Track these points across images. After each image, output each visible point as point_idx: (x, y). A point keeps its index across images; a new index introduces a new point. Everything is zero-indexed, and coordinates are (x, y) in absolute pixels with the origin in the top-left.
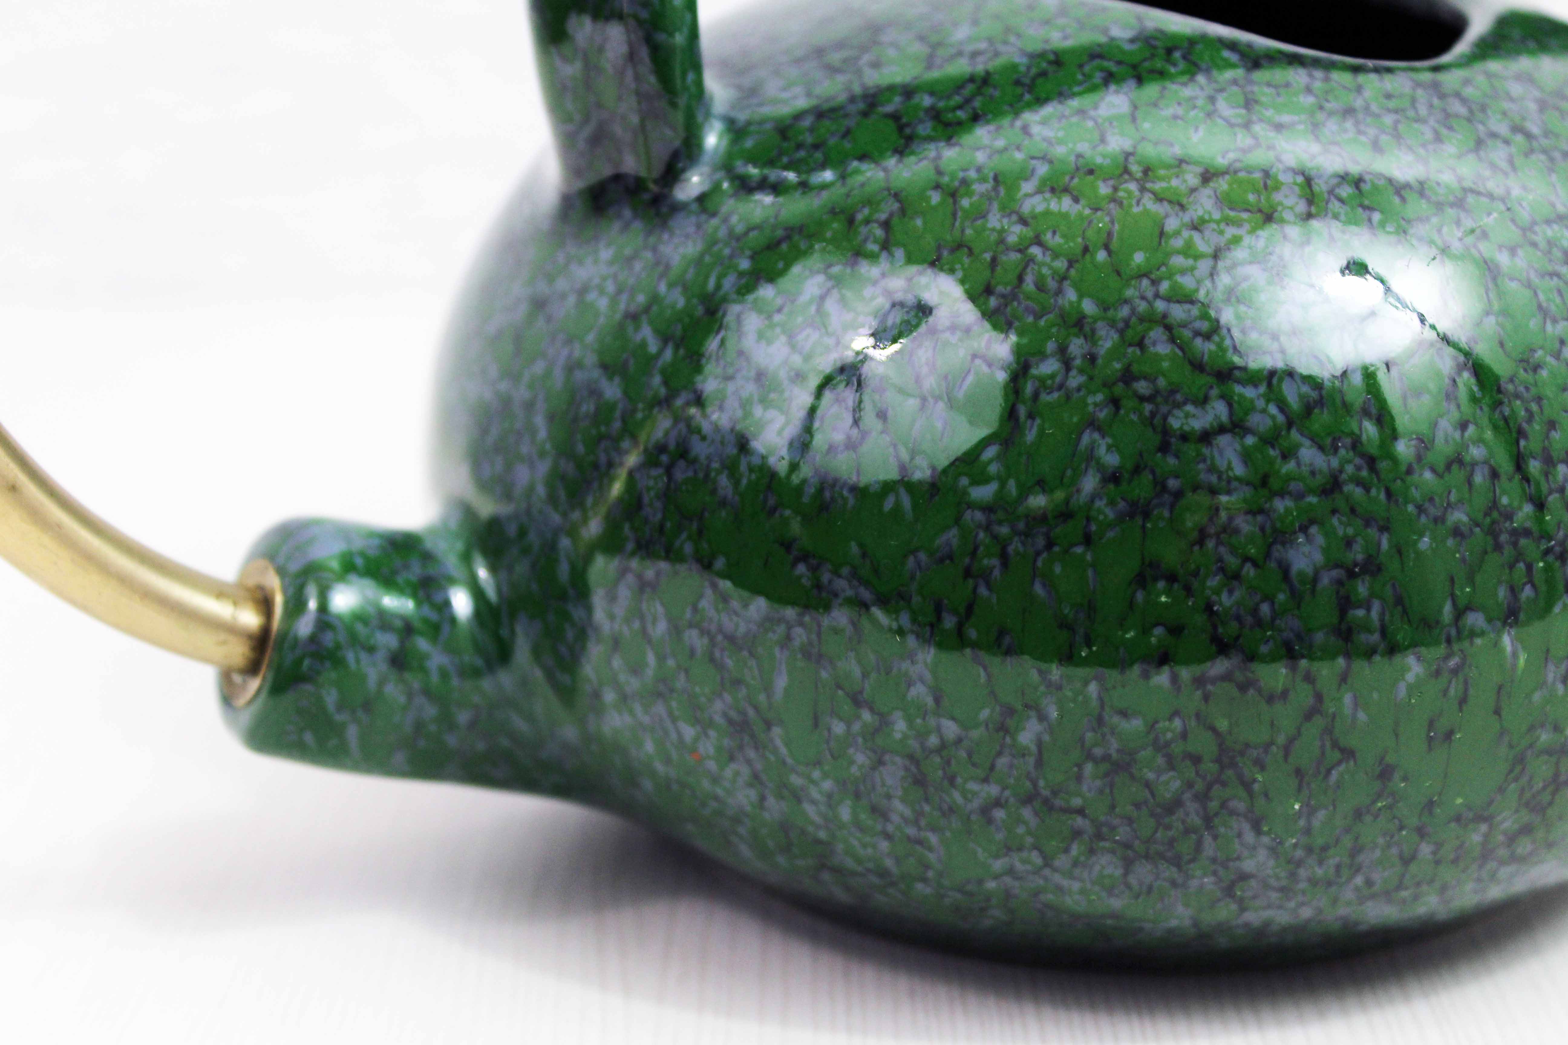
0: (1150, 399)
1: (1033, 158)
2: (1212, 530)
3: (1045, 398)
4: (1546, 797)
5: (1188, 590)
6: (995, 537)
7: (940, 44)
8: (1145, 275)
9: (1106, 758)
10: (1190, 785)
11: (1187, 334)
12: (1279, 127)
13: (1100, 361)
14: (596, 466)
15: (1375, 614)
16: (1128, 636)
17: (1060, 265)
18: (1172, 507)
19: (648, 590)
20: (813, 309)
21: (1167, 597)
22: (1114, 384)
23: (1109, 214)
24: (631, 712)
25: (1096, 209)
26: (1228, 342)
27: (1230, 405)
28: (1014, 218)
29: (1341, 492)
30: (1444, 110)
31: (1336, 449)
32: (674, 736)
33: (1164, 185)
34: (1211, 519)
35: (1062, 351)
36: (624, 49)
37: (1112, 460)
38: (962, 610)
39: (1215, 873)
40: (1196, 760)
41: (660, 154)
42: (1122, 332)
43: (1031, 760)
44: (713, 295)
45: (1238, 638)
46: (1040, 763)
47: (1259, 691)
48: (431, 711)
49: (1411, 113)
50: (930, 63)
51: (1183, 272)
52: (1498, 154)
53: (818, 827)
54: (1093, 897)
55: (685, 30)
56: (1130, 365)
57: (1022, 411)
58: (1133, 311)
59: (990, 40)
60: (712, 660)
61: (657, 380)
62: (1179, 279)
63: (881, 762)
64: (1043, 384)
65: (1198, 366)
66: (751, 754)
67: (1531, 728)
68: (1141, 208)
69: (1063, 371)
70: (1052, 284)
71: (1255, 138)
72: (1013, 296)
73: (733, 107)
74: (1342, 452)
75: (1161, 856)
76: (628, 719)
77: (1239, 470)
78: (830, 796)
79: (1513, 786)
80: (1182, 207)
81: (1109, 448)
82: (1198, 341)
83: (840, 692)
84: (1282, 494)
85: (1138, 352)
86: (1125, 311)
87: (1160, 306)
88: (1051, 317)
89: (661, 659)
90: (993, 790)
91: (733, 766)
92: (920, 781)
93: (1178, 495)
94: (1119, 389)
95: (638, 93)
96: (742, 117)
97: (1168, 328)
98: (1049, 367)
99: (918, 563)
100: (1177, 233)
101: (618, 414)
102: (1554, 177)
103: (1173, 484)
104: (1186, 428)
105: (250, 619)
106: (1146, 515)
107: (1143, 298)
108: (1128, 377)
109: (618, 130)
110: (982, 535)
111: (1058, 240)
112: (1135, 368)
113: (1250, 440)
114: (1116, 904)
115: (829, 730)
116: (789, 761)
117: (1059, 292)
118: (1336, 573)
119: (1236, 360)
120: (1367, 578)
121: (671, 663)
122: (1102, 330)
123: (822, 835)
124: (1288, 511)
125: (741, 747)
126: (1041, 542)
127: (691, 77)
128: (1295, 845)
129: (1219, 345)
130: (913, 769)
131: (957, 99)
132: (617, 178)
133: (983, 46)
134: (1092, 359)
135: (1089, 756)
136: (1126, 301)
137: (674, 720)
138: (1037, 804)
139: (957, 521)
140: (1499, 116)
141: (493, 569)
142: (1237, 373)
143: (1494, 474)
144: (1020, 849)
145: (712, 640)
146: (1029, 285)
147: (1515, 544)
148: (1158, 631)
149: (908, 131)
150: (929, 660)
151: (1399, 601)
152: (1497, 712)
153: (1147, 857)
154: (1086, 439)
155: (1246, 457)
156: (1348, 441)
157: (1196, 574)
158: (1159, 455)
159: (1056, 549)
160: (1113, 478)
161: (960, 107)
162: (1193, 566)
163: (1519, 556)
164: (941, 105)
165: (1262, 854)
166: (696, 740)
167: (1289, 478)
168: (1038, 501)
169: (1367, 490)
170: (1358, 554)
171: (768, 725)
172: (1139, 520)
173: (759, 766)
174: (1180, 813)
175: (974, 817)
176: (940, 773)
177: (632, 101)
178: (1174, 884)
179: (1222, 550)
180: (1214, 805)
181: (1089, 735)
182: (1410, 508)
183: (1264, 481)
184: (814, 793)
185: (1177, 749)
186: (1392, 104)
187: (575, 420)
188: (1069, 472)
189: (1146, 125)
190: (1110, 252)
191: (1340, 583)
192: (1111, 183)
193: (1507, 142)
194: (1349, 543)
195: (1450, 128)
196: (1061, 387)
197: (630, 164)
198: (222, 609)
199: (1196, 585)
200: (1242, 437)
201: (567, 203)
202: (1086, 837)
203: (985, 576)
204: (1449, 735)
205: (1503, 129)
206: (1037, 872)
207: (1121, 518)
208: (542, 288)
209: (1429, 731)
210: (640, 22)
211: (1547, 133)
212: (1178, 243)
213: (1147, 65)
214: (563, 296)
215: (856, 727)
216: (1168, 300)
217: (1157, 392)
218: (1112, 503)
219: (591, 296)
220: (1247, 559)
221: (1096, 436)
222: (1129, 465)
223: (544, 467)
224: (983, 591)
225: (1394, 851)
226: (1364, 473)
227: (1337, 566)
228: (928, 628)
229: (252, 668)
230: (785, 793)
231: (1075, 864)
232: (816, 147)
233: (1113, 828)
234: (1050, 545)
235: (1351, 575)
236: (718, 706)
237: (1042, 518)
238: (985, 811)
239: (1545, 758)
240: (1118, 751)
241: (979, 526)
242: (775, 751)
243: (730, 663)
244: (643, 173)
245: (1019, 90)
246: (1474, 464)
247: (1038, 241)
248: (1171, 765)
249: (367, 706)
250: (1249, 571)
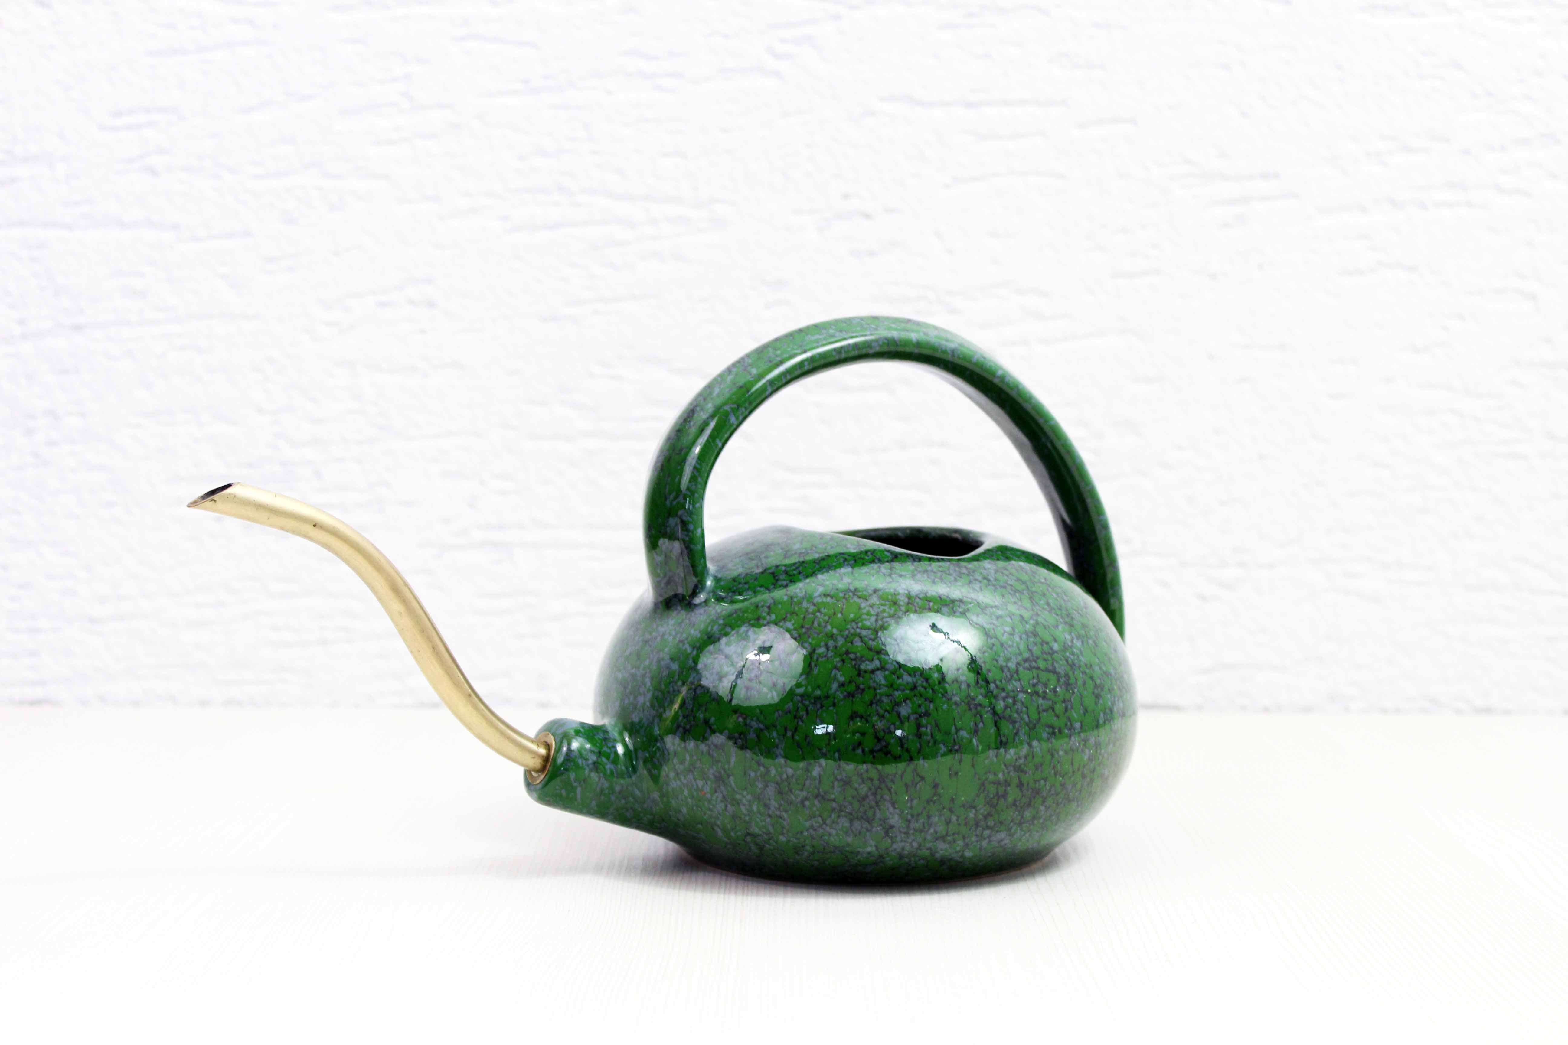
0: (855, 660)
1: (818, 585)
2: (874, 701)
3: (820, 660)
4: (995, 801)
5: (867, 721)
6: (804, 705)
7: (788, 551)
8: (854, 621)
9: (842, 780)
10: (870, 789)
11: (866, 639)
12: (901, 576)
13: (838, 648)
14: (669, 692)
15: (929, 730)
16: (848, 736)
17: (826, 618)
18: (861, 694)
19: (687, 732)
20: (744, 634)
21: (860, 723)
22: (843, 655)
23: (842, 602)
24: (680, 780)
25: (838, 601)
26: (880, 642)
27: (880, 662)
28: (812, 604)
29: (917, 689)
30: (960, 572)
31: (915, 676)
32: (695, 787)
33: (861, 593)
34: (874, 698)
35: (826, 645)
36: (679, 551)
37: (842, 679)
38: (793, 730)
39: (881, 825)
40: (872, 780)
41: (691, 586)
42: (845, 639)
43: (817, 781)
44: (710, 633)
45: (883, 737)
46: (820, 781)
47: (891, 755)
48: (606, 785)
49: (948, 572)
50: (785, 557)
51: (866, 620)
52: (977, 586)
53: (745, 815)
54: (841, 837)
55: (701, 544)
56: (848, 649)
57: (813, 664)
58: (849, 632)
59: (806, 549)
60: (709, 754)
61: (691, 661)
62: (865, 622)
63: (767, 786)
64: (820, 656)
65: (870, 649)
66: (723, 788)
67: (986, 773)
68: (853, 600)
69: (826, 651)
70: (823, 624)
71: (893, 579)
72: (810, 628)
73: (716, 572)
74: (917, 677)
75: (862, 817)
76: (678, 782)
77: (883, 682)
78: (749, 801)
79: (982, 795)
80: (867, 600)
81: (841, 675)
82: (870, 642)
83: (753, 761)
84: (897, 690)
85: (851, 645)
86: (846, 633)
87: (858, 630)
88: (823, 634)
89: (691, 756)
90: (804, 794)
91: (716, 794)
92: (780, 792)
93: (863, 690)
94: (844, 657)
95: (683, 566)
96: (719, 576)
97: (861, 637)
98: (822, 650)
99: (779, 714)
100: (865, 608)
101: (677, 674)
102: (996, 594)
103: (862, 686)
104: (866, 669)
105: (543, 751)
106: (853, 696)
107: (853, 628)
108: (847, 653)
109: (676, 579)
110: (800, 704)
111: (826, 610)
112: (849, 650)
113: (887, 673)
114: (850, 839)
115: (749, 775)
116: (736, 789)
117: (825, 627)
118: (915, 716)
119: (883, 647)
120: (926, 718)
121: (695, 758)
122: (839, 638)
123: (747, 818)
124: (899, 695)
125: (719, 787)
126: (819, 706)
127: (702, 561)
128: (907, 814)
129: (877, 643)
130: (777, 787)
131: (794, 567)
132: (676, 595)
133: (804, 551)
134: (836, 647)
135: (836, 779)
136: (847, 629)
137: (695, 780)
138: (820, 798)
139: (792, 700)
140: (979, 574)
141: (630, 736)
142: (883, 652)
143: (969, 685)
144: (815, 817)
145: (709, 747)
146: (816, 625)
147: (976, 708)
148: (858, 735)
149: (777, 578)
150: (783, 747)
151: (937, 725)
152: (973, 766)
153: (857, 818)
154: (833, 673)
155: (885, 678)
156: (919, 673)
157: (869, 715)
158: (857, 677)
159: (824, 708)
160: (842, 685)
161: (795, 570)
162: (868, 713)
163: (978, 713)
164: (788, 569)
165: (896, 817)
166: (703, 786)
167: (900, 685)
168: (818, 693)
169: (925, 689)
170: (923, 710)
171: (729, 776)
172: (851, 698)
173: (725, 793)
174: (867, 801)
175: (799, 805)
176: (787, 789)
177: (681, 568)
178: (868, 830)
179: (878, 708)
180: (879, 797)
181: (836, 772)
182: (940, 695)
183: (892, 686)
184: (745, 801)
185: (865, 776)
186: (940, 569)
187: (661, 678)
188: (828, 683)
189: (857, 575)
190: (842, 614)
191: (917, 719)
192: (844, 593)
193: (980, 582)
194: (920, 706)
195: (961, 577)
196: (825, 656)
197: (680, 590)
198: (534, 747)
199: (869, 719)
200: (884, 672)
201: (656, 605)
202: (836, 811)
203: (801, 718)
204: (957, 773)
205: (980, 578)
206: (821, 826)
207: (845, 697)
208: (648, 636)
209: (950, 771)
210: (684, 542)
211: (996, 580)
212: (865, 611)
213: (859, 556)
214: (656, 638)
215: (759, 774)
216: (861, 629)
217: (857, 657)
218: (842, 693)
219: (666, 637)
220: (886, 711)
221: (837, 671)
222: (848, 681)
223: (649, 696)
224: (800, 723)
225: (943, 818)
226: (925, 684)
227: (916, 713)
228: (782, 737)
229: (542, 770)
230: (734, 802)
231: (833, 822)
232: (746, 583)
233: (845, 807)
234: (822, 706)
235: (920, 716)
236: (711, 771)
237: (819, 698)
238: (802, 802)
239: (992, 785)
240: (846, 777)
241: (799, 701)
242: (731, 786)
243: (715, 755)
244: (685, 593)
245: (814, 564)
246: (961, 682)
247: (819, 611)
248: (863, 782)
249: (584, 780)
250: (887, 714)
